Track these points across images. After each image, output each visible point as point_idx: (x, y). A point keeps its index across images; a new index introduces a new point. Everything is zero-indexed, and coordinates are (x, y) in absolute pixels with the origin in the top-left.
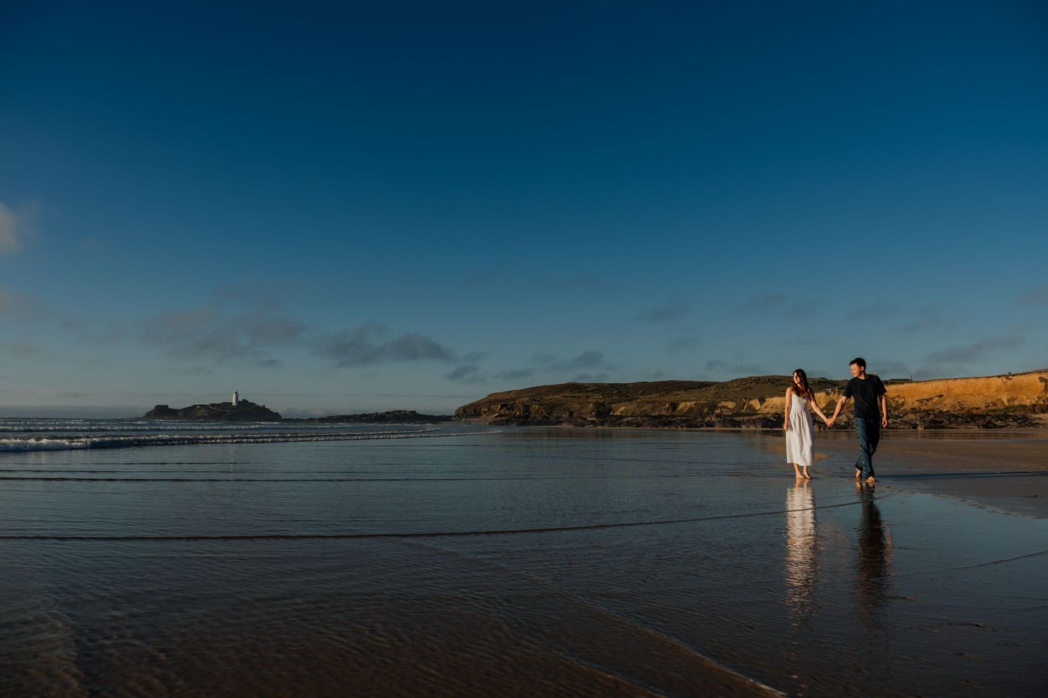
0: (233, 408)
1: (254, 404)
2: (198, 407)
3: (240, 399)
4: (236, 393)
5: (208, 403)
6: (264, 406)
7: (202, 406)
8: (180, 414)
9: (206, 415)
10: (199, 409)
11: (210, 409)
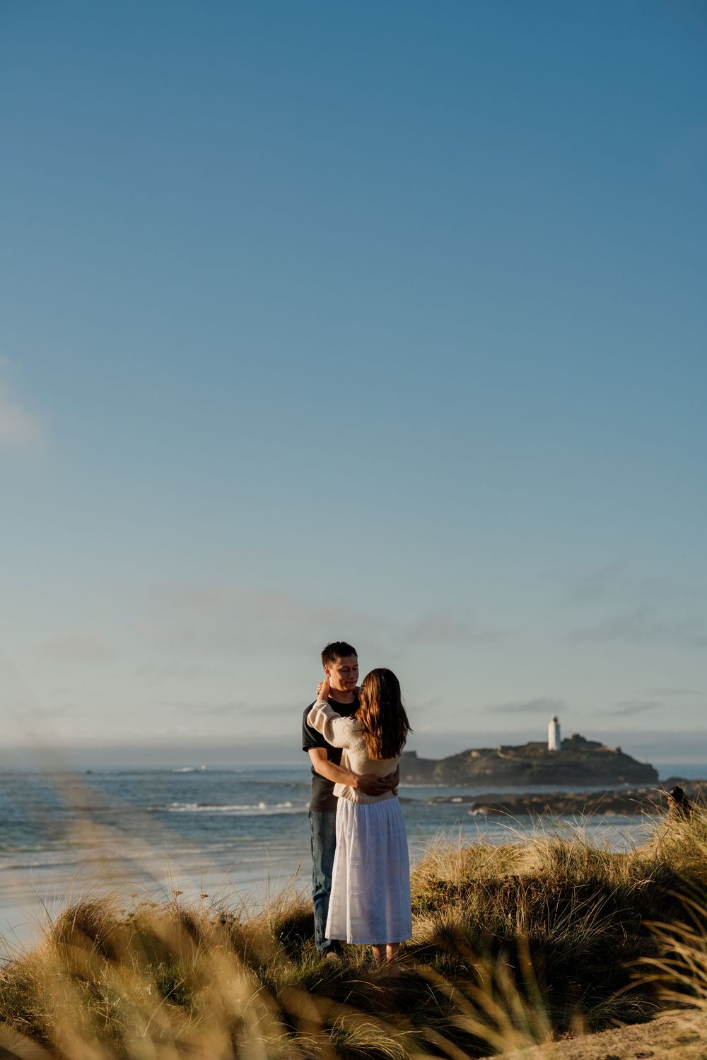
0: (548, 755)
1: (599, 745)
2: (474, 754)
3: (567, 734)
4: (556, 720)
5: (496, 745)
6: (619, 750)
7: (483, 752)
8: (438, 770)
9: (488, 772)
10: (476, 759)
11: (498, 757)
